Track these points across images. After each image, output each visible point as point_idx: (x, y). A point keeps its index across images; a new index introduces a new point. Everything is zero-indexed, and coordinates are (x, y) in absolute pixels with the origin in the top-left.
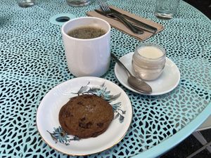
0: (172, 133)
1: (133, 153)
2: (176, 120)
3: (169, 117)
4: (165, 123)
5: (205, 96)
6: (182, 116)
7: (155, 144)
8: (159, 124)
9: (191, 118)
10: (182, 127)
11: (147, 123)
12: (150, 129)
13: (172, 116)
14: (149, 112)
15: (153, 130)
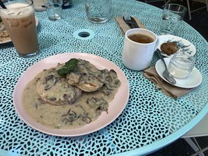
0: (162, 137)
1: (131, 148)
2: (167, 128)
3: (162, 125)
4: (158, 129)
5: (192, 112)
6: (171, 125)
7: (148, 144)
8: (153, 129)
9: (178, 127)
10: (170, 133)
11: (144, 128)
12: (146, 132)
13: (163, 124)
14: (146, 119)
15: (148, 134)
